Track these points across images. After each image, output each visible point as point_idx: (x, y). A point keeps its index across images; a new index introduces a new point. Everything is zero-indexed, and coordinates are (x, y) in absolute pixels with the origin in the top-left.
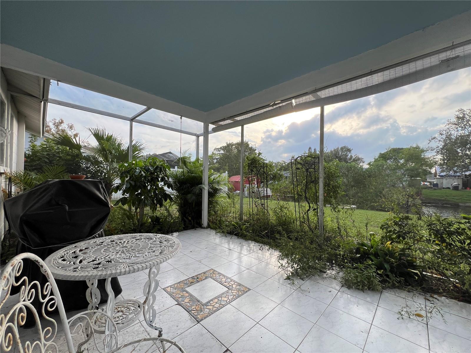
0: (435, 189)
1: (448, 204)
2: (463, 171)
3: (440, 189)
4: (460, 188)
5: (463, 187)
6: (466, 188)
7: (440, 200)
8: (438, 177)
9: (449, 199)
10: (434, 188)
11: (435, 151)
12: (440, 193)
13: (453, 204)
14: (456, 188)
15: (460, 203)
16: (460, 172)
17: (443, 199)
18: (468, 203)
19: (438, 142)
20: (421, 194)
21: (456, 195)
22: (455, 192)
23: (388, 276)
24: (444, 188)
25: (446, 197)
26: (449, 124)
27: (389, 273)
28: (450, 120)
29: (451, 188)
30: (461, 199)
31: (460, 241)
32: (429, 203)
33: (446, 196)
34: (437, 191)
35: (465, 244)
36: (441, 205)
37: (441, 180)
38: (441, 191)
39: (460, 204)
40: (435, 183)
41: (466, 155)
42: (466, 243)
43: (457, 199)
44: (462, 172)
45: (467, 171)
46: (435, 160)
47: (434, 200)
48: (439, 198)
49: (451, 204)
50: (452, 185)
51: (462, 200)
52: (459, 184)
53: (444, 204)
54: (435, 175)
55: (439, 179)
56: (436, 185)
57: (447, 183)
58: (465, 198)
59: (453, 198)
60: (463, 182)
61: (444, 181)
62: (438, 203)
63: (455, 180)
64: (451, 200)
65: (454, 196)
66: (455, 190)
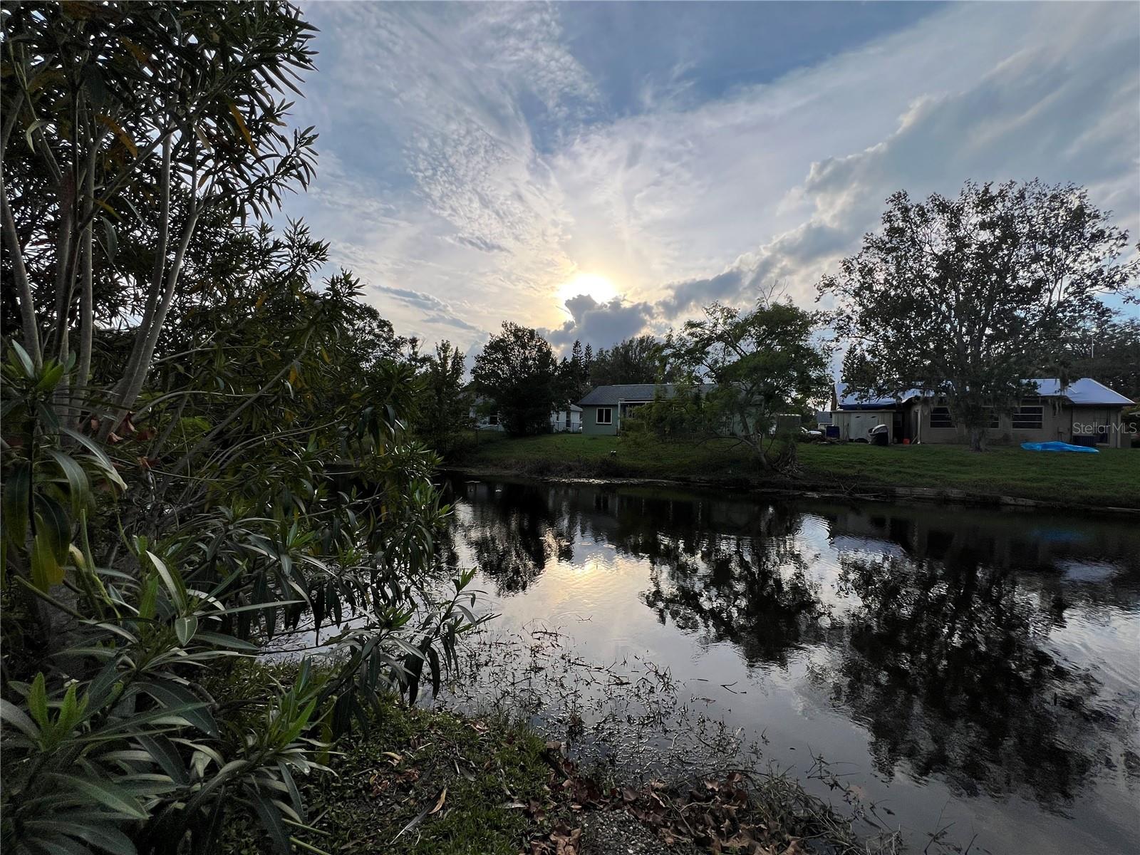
0: (832, 443)
1: (866, 491)
3: (844, 442)
6: (900, 441)
7: (843, 477)
8: (838, 409)
9: (866, 473)
10: (829, 438)
11: (834, 324)
12: (844, 453)
13: (881, 490)
14: (880, 439)
17: (850, 472)
18: (917, 485)
19: (840, 297)
20: (793, 458)
21: (885, 460)
22: (880, 452)
24: (851, 440)
25: (858, 467)
26: (868, 248)
28: (872, 234)
29: (870, 440)
30: (900, 472)
33: (861, 463)
34: (836, 448)
36: (845, 495)
37: (846, 416)
38: (847, 448)
39: (900, 491)
43: (889, 474)
47: (828, 476)
48: (841, 470)
49: (873, 491)
50: (871, 430)
51: (902, 476)
53: (855, 490)
54: (833, 407)
55: (840, 415)
56: (833, 431)
57: (859, 427)
58: (908, 470)
59: (878, 471)
60: (895, 423)
61: (854, 420)
62: (840, 487)
63: (879, 417)
64: (875, 475)
65: (881, 464)
66: (879, 445)
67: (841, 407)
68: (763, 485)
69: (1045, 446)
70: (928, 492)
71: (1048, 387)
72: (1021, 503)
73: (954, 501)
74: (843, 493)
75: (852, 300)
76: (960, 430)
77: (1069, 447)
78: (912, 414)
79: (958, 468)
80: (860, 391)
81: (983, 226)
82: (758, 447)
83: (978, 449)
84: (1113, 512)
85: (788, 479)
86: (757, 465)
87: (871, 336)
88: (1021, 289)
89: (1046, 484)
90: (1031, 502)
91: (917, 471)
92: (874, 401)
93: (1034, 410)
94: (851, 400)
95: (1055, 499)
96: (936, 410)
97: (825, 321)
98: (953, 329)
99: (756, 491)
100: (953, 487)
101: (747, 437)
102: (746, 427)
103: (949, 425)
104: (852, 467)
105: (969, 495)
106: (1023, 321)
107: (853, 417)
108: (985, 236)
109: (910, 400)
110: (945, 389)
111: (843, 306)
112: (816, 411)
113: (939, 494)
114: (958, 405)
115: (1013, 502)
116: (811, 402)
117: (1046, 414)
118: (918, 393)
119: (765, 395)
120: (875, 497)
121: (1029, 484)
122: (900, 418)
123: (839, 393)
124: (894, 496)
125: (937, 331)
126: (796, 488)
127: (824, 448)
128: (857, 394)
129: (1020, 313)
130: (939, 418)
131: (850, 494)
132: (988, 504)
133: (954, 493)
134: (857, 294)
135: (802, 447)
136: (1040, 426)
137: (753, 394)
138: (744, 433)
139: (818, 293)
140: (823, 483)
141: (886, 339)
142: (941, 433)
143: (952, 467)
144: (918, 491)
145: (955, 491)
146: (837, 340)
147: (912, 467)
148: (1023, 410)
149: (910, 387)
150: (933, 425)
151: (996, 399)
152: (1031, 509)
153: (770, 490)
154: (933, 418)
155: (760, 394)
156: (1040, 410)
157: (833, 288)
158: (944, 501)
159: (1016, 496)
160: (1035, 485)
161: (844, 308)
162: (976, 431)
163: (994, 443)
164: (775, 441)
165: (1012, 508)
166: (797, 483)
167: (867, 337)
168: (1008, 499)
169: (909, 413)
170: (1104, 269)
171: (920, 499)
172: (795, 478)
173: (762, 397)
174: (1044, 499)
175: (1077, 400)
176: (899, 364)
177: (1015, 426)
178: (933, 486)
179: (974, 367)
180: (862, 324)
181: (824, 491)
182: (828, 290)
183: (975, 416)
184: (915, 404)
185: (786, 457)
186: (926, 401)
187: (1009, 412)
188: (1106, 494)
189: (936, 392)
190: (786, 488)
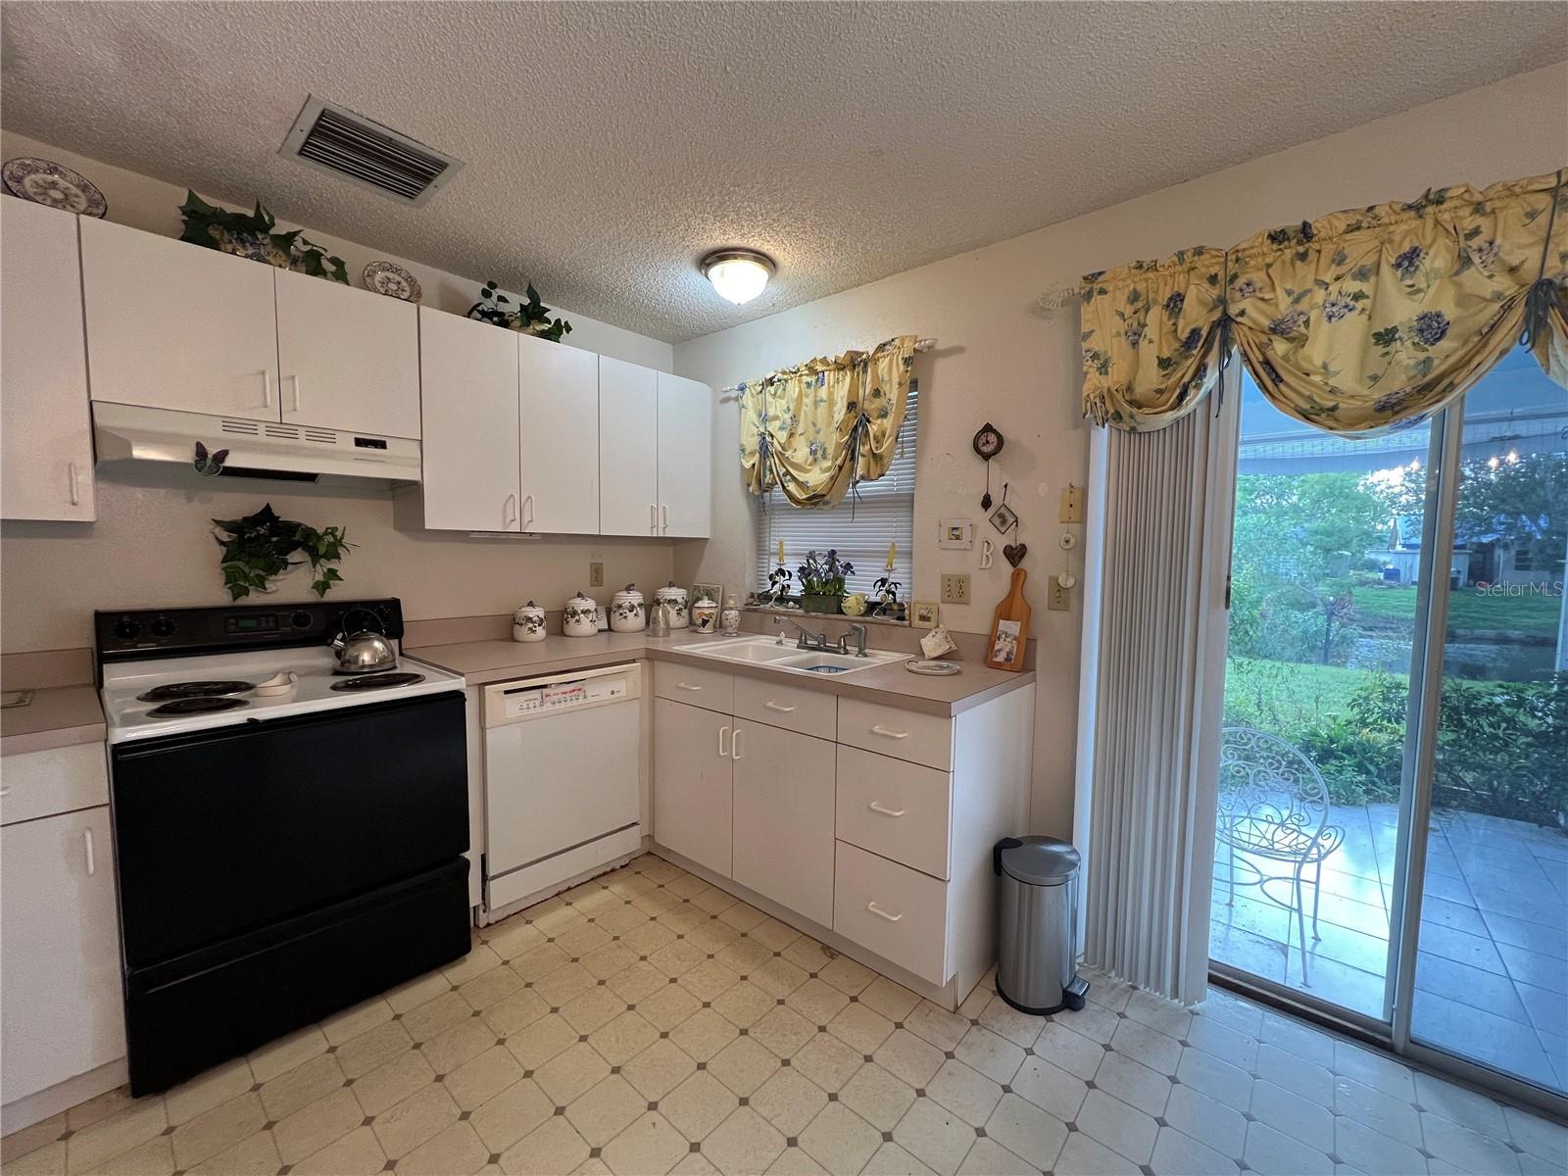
0: (1391, 587)
2: (1474, 533)
4: (1461, 583)
5: (1469, 579)
8: (1399, 548)
10: (1387, 582)
15: (1458, 628)
16: (1466, 534)
23: (1374, 783)
27: (1376, 779)
31: (1491, 725)
35: (1499, 729)
38: (1408, 591)
40: (1391, 567)
41: (1485, 484)
42: (1502, 728)
44: (1471, 537)
45: (1485, 533)
46: (1391, 490)
48: (1401, 613)
51: (1466, 619)
52: (1459, 572)
60: (1471, 566)
78: (1494, 554)
122: (1477, 560)
127: (1381, 593)
130: (1521, 562)
142: (1521, 576)
154: (1516, 561)
169: (1490, 554)
184: (1497, 546)
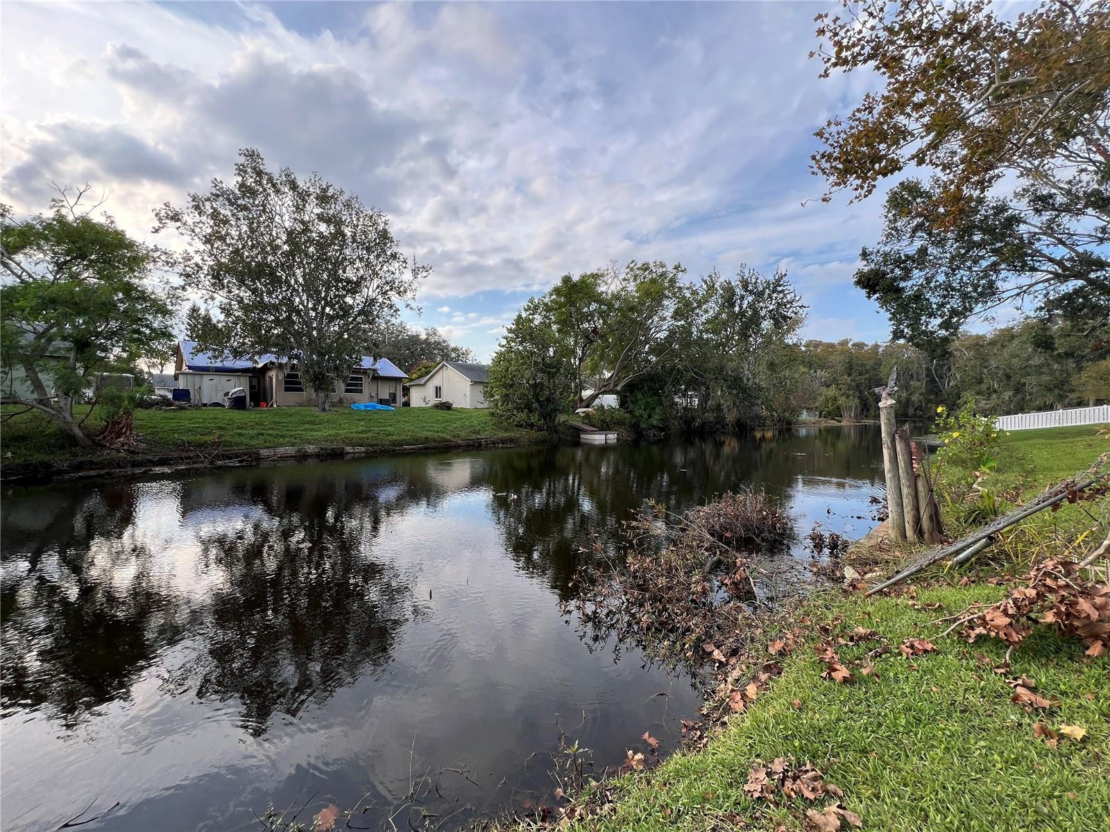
0: (182, 408)
1: (229, 457)
3: (196, 407)
4: (249, 403)
5: (252, 399)
6: (257, 405)
7: (200, 445)
8: (186, 370)
9: (228, 438)
10: (177, 403)
12: (198, 418)
13: (245, 454)
14: (238, 403)
17: (209, 438)
18: (281, 445)
19: (187, 238)
20: (129, 427)
21: (246, 424)
22: (238, 415)
24: (205, 405)
25: (218, 433)
26: (217, 195)
28: (221, 182)
29: (227, 404)
30: (263, 434)
32: (163, 462)
33: (220, 428)
34: (188, 414)
36: (206, 464)
37: (197, 378)
38: (201, 413)
39: (264, 452)
43: (251, 437)
47: (182, 446)
49: (237, 456)
50: (227, 394)
51: (264, 438)
53: (218, 457)
54: (179, 366)
55: (188, 376)
56: (182, 395)
57: (214, 390)
58: (270, 432)
59: (240, 435)
60: (251, 387)
61: (206, 382)
62: (198, 456)
63: (234, 380)
64: (237, 439)
65: (242, 428)
66: (238, 409)
67: (190, 368)
68: (80, 467)
69: (366, 406)
70: (290, 450)
71: (367, 362)
72: (357, 451)
73: (311, 456)
74: (202, 462)
75: (202, 247)
76: (309, 393)
77: (379, 406)
78: (267, 378)
79: (312, 427)
80: (215, 350)
81: (321, 218)
82: (67, 415)
83: (324, 410)
84: (405, 449)
85: (123, 454)
86: (66, 440)
87: (223, 293)
88: (349, 281)
89: (371, 434)
90: (363, 449)
91: (278, 432)
92: (230, 363)
93: (357, 379)
94: (202, 360)
95: (377, 445)
96: (289, 376)
97: (168, 263)
98: (302, 302)
99: (66, 477)
100: (310, 443)
101: (44, 402)
102: (38, 386)
103: (301, 390)
104: (210, 433)
105: (322, 449)
106: (351, 307)
107: (206, 379)
108: (323, 227)
109: (266, 364)
110: (297, 357)
111: (191, 250)
112: (150, 373)
113: (299, 451)
114: (307, 372)
115: (352, 451)
116: (142, 364)
117: (366, 382)
118: (273, 358)
119: (76, 341)
120: (239, 462)
121: (361, 435)
122: (255, 383)
123: (186, 352)
124: (258, 458)
125: (288, 302)
126: (135, 464)
127: (172, 415)
128: (210, 354)
129: (349, 300)
130: (292, 384)
131: (211, 463)
132: (335, 455)
133: (311, 449)
134: (208, 240)
135: (140, 413)
136: (361, 391)
137: (50, 340)
138: (35, 396)
139: (157, 224)
140: (176, 455)
141: (241, 301)
142: (293, 397)
143: (307, 426)
144: (281, 450)
145: (312, 447)
146: (183, 288)
147: (273, 429)
148: (352, 379)
149: (266, 351)
150: (287, 389)
151: (336, 368)
152: (363, 455)
153: (92, 473)
154: (286, 383)
155: (64, 339)
156: (361, 379)
157: (178, 224)
158: (302, 457)
159: (353, 445)
160: (365, 435)
161: (192, 254)
162: (322, 395)
163: (333, 405)
164: (97, 407)
165: (352, 455)
166: (139, 458)
167: (221, 293)
168: (349, 449)
169: (264, 378)
170: (396, 281)
171: (283, 458)
172: (132, 452)
173: (68, 344)
174: (371, 446)
175: (381, 373)
176: (254, 328)
177: (347, 391)
178: (293, 445)
179: (319, 339)
180: (214, 277)
181: (177, 464)
182: (171, 224)
183: (321, 382)
184: (270, 369)
185: (115, 427)
186: (281, 366)
187: (344, 379)
188: (403, 438)
189: (289, 358)
190: (119, 467)
